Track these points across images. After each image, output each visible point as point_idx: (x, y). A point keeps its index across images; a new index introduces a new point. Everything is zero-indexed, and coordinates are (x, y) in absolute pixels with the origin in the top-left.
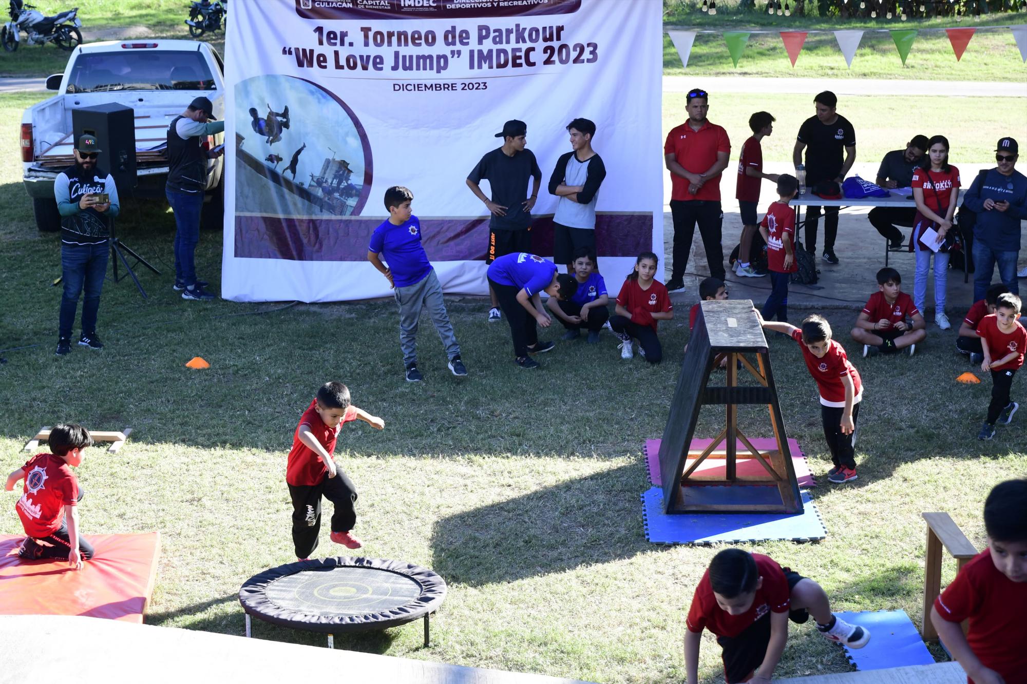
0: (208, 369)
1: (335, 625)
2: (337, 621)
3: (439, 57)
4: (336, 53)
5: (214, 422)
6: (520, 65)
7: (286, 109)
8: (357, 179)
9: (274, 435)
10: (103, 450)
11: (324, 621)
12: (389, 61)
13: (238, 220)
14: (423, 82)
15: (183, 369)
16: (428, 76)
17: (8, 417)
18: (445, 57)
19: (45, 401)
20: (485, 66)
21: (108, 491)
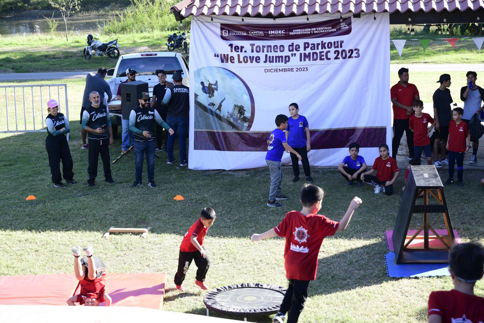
0: (184, 200)
1: (248, 313)
2: (248, 311)
3: (286, 57)
4: (239, 55)
5: (188, 224)
6: (323, 59)
7: (217, 82)
8: (248, 115)
9: (215, 230)
10: (138, 236)
11: (242, 311)
12: (263, 59)
13: (196, 133)
14: (278, 68)
15: (172, 200)
16: (281, 65)
17: (95, 222)
18: (289, 57)
19: (111, 215)
20: (307, 60)
21: (141, 255)
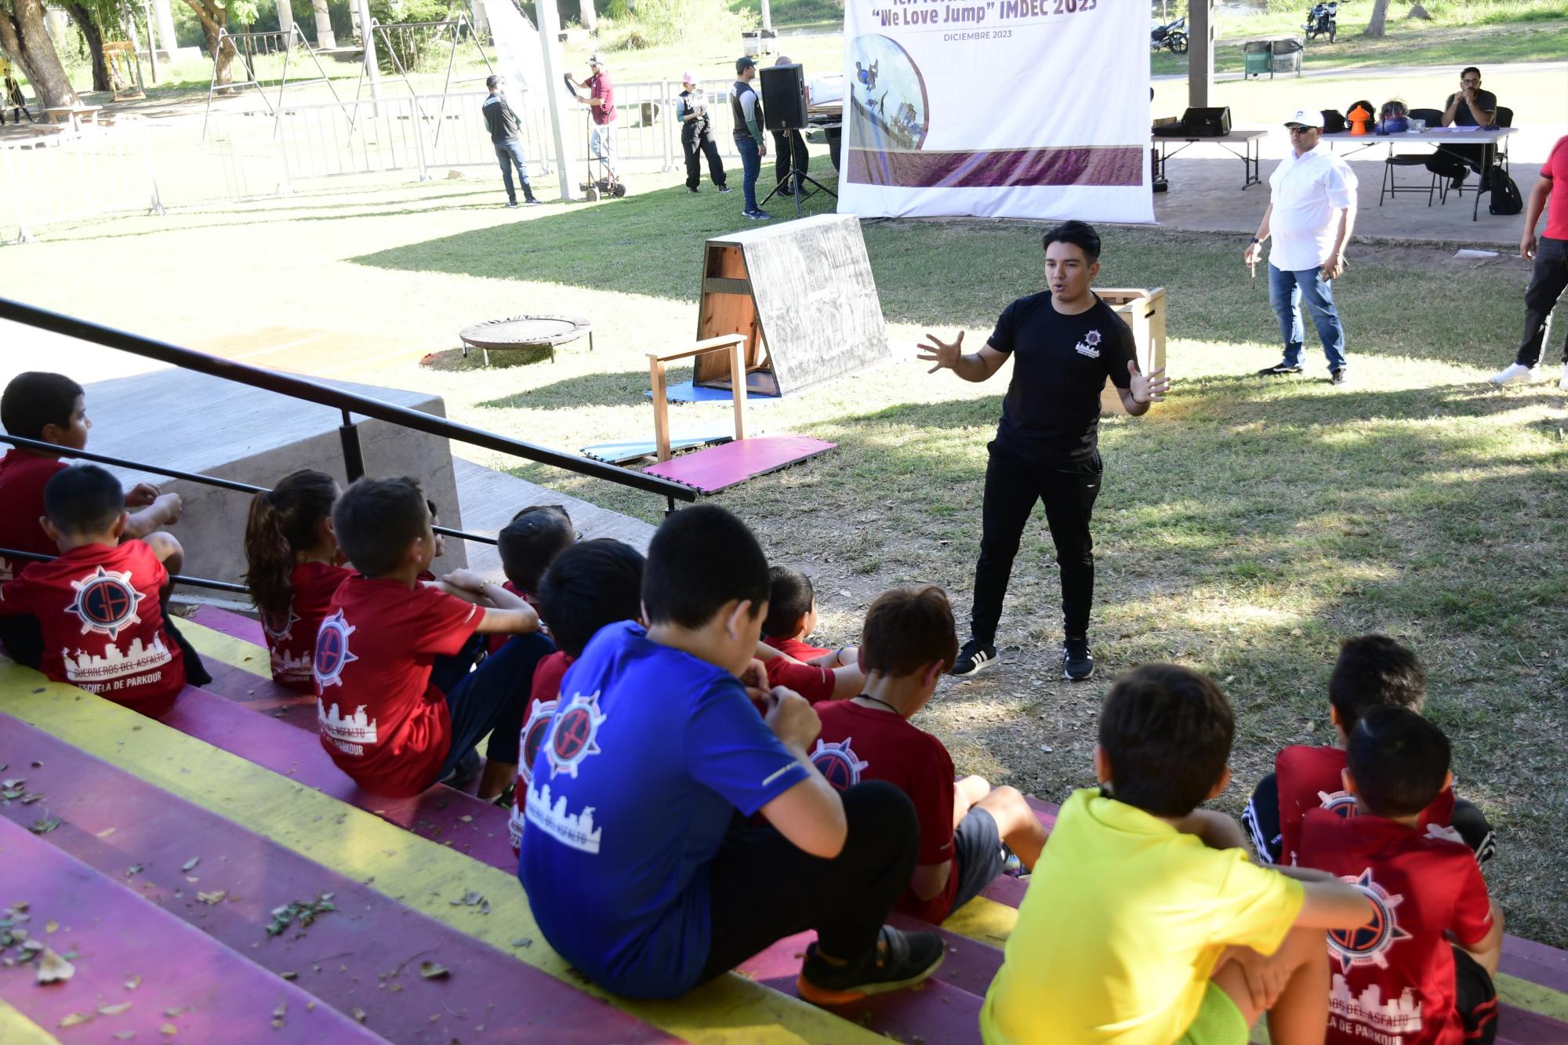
3: (979, 9)
4: (905, 10)
6: (1037, 14)
7: (877, 62)
8: (920, 120)
12: (942, 15)
13: (851, 152)
14: (967, 32)
16: (970, 26)
18: (983, 8)
20: (1012, 15)
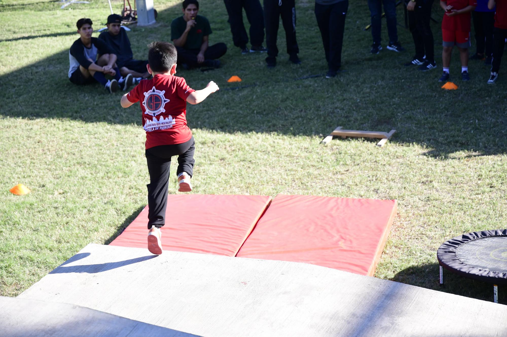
0: (457, 90)
1: (499, 278)
2: (501, 275)
5: (453, 127)
9: (492, 138)
10: (374, 144)
11: (492, 275)
15: (439, 89)
17: (317, 120)
19: (343, 109)
21: (371, 173)
